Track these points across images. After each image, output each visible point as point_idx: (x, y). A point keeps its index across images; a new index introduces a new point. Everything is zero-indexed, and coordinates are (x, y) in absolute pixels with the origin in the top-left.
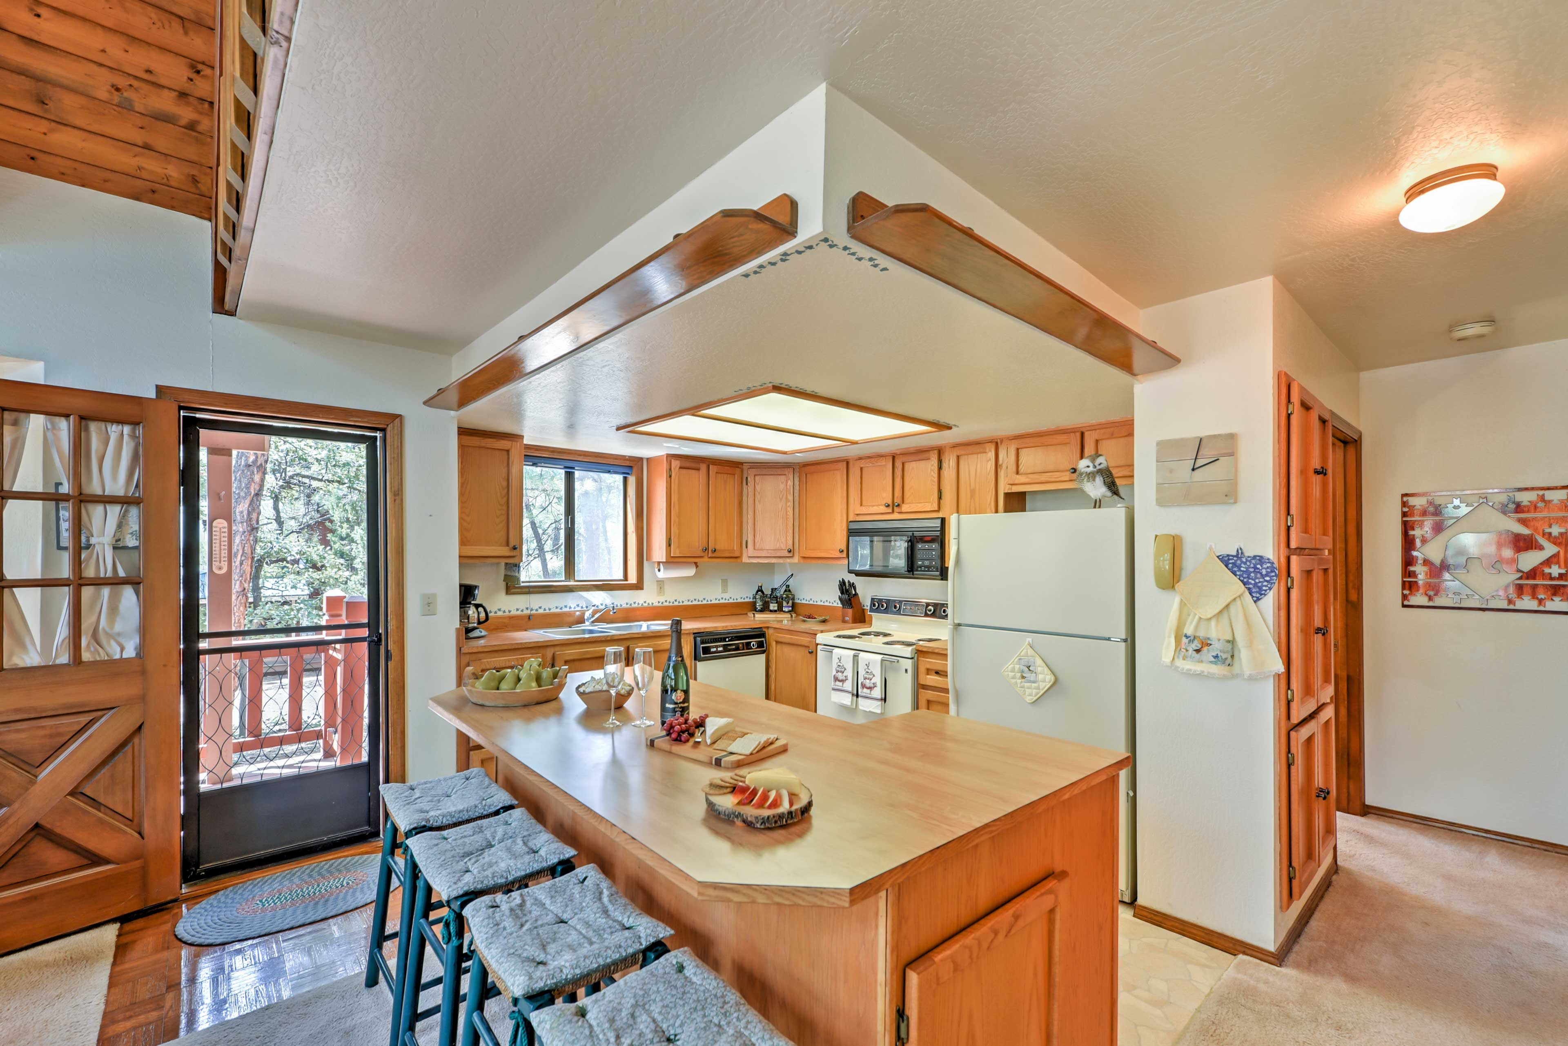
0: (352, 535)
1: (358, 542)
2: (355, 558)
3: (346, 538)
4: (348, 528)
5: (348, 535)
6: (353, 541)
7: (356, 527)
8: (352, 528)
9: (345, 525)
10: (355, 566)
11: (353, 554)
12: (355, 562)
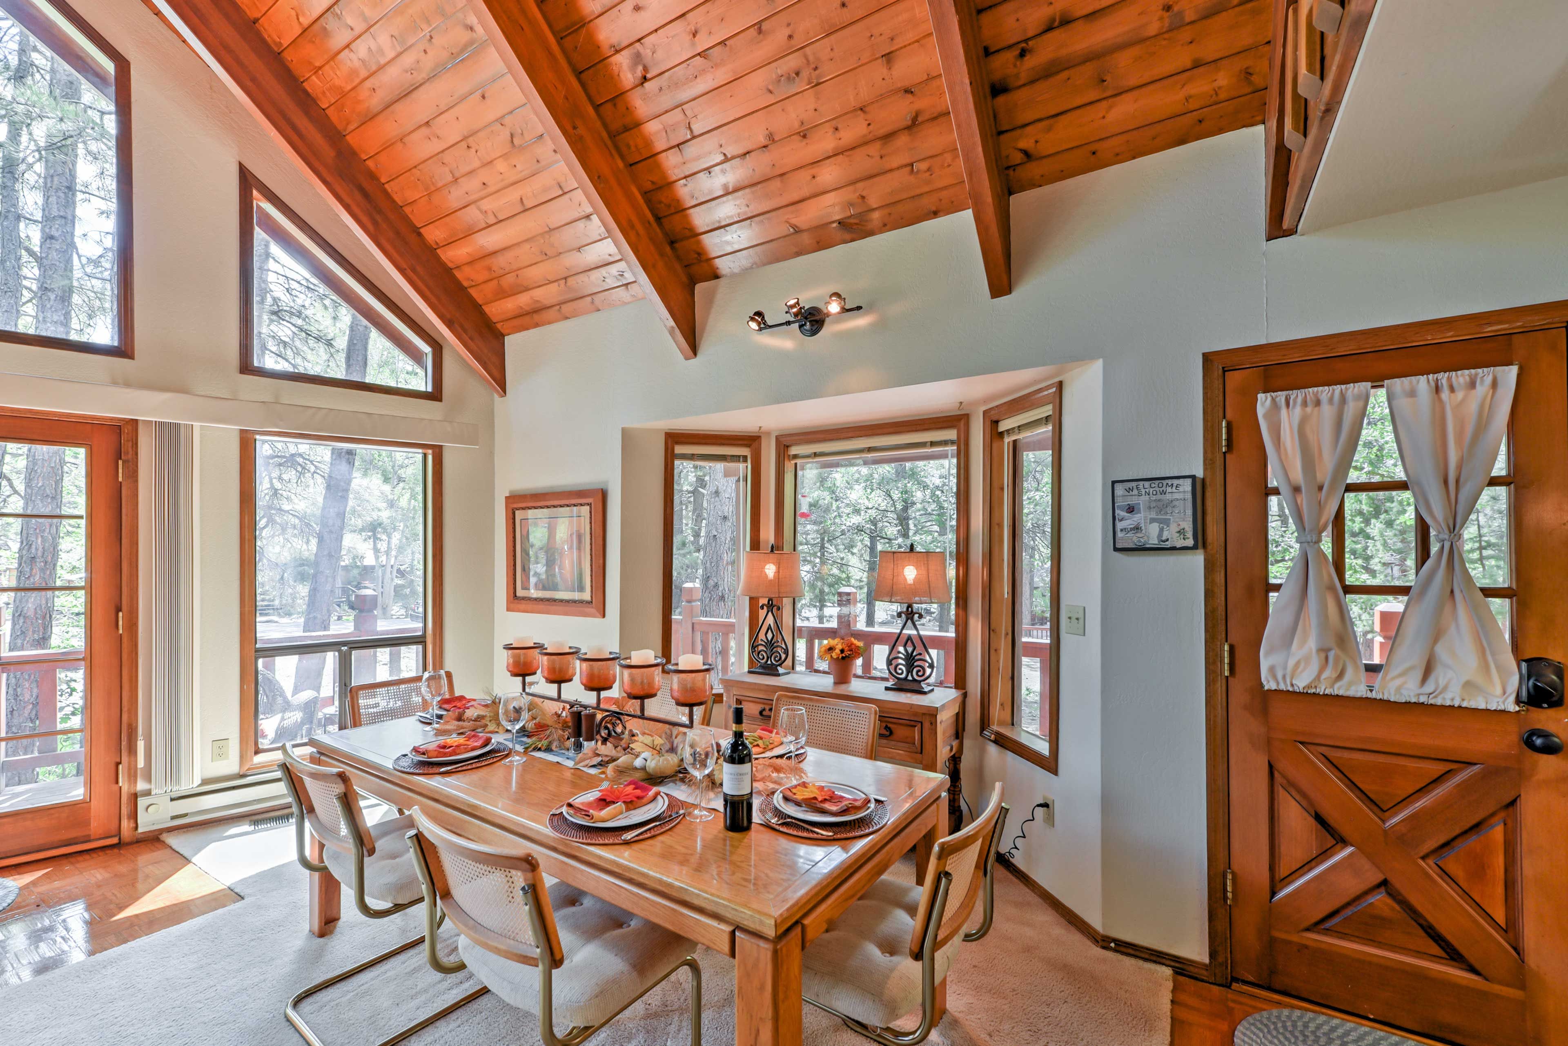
0: (1368, 530)
1: (1376, 538)
2: (1372, 557)
3: (1360, 533)
4: (1361, 522)
5: (1362, 531)
6: (1368, 537)
7: (1373, 521)
8: (1367, 522)
9: (1358, 519)
10: (1372, 567)
11: (1369, 552)
12: (1371, 562)
